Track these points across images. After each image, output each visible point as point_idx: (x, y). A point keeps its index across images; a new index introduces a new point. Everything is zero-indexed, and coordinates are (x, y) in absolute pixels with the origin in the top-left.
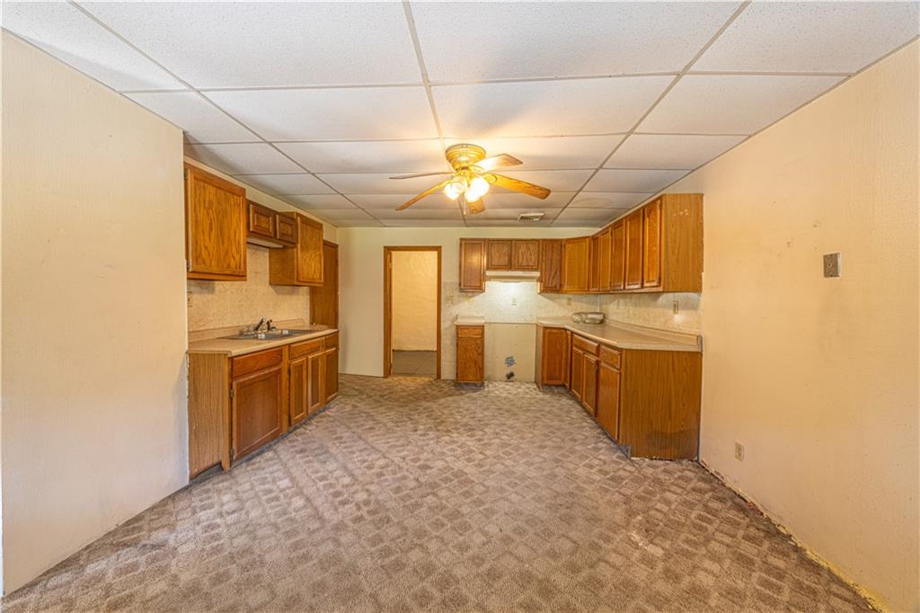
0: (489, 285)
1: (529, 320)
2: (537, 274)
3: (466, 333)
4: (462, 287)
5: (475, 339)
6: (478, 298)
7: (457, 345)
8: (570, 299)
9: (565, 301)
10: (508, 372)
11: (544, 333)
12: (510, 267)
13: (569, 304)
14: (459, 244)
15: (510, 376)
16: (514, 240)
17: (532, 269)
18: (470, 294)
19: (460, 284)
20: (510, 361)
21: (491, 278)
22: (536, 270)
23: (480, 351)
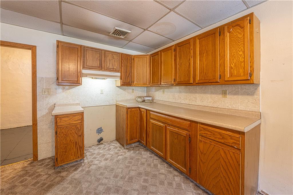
0: (85, 80)
1: (112, 103)
2: (119, 74)
3: (65, 121)
4: (60, 81)
5: (76, 125)
6: (76, 90)
7: (56, 133)
8: (133, 89)
9: (131, 91)
10: (99, 138)
11: (127, 112)
12: (100, 67)
13: (133, 92)
14: (56, 45)
15: (100, 140)
16: (104, 50)
17: (116, 71)
18: (67, 87)
19: (58, 79)
20: (100, 131)
21: (86, 75)
22: (118, 71)
23: (80, 134)
